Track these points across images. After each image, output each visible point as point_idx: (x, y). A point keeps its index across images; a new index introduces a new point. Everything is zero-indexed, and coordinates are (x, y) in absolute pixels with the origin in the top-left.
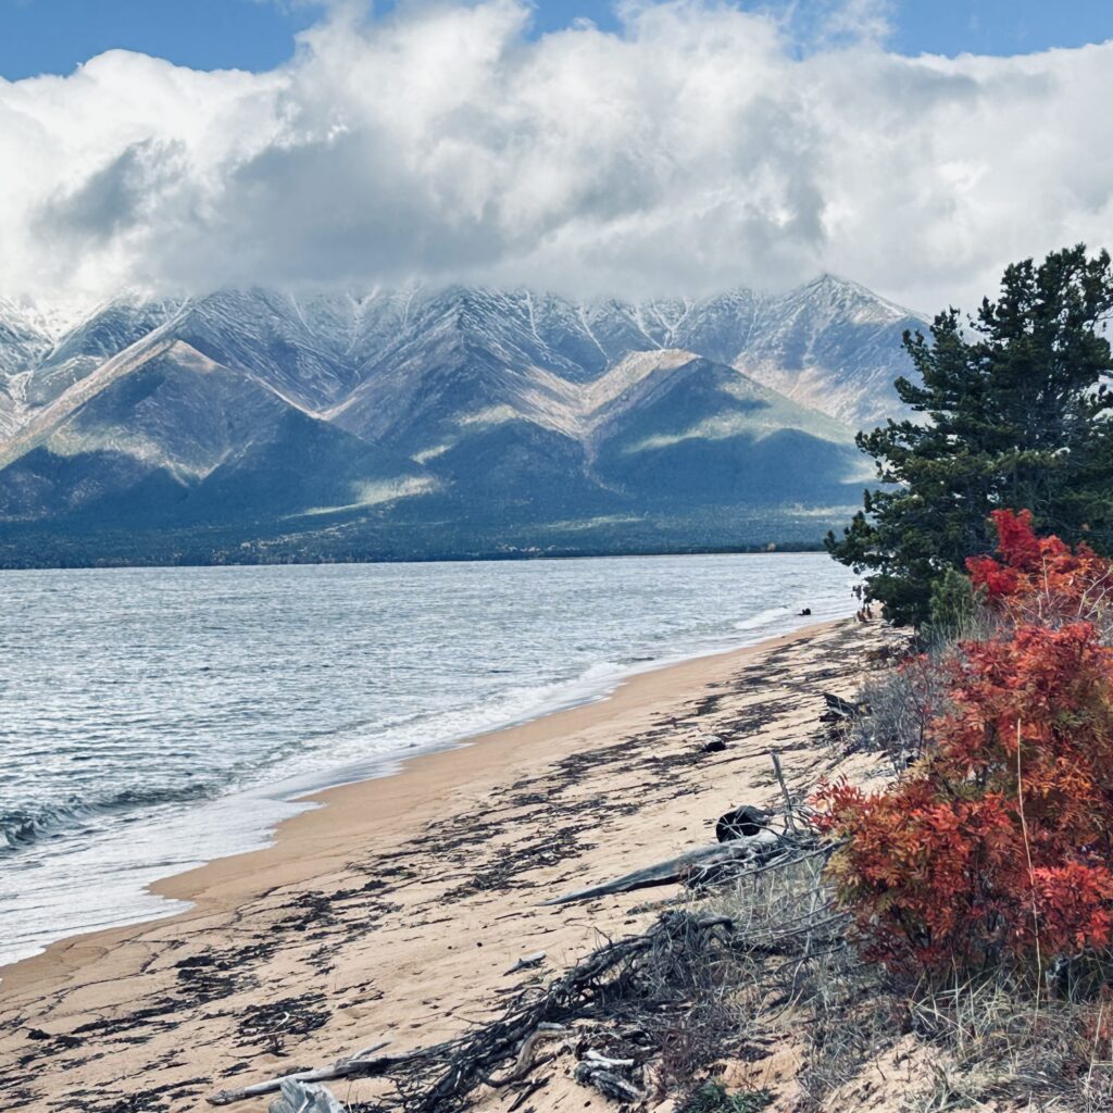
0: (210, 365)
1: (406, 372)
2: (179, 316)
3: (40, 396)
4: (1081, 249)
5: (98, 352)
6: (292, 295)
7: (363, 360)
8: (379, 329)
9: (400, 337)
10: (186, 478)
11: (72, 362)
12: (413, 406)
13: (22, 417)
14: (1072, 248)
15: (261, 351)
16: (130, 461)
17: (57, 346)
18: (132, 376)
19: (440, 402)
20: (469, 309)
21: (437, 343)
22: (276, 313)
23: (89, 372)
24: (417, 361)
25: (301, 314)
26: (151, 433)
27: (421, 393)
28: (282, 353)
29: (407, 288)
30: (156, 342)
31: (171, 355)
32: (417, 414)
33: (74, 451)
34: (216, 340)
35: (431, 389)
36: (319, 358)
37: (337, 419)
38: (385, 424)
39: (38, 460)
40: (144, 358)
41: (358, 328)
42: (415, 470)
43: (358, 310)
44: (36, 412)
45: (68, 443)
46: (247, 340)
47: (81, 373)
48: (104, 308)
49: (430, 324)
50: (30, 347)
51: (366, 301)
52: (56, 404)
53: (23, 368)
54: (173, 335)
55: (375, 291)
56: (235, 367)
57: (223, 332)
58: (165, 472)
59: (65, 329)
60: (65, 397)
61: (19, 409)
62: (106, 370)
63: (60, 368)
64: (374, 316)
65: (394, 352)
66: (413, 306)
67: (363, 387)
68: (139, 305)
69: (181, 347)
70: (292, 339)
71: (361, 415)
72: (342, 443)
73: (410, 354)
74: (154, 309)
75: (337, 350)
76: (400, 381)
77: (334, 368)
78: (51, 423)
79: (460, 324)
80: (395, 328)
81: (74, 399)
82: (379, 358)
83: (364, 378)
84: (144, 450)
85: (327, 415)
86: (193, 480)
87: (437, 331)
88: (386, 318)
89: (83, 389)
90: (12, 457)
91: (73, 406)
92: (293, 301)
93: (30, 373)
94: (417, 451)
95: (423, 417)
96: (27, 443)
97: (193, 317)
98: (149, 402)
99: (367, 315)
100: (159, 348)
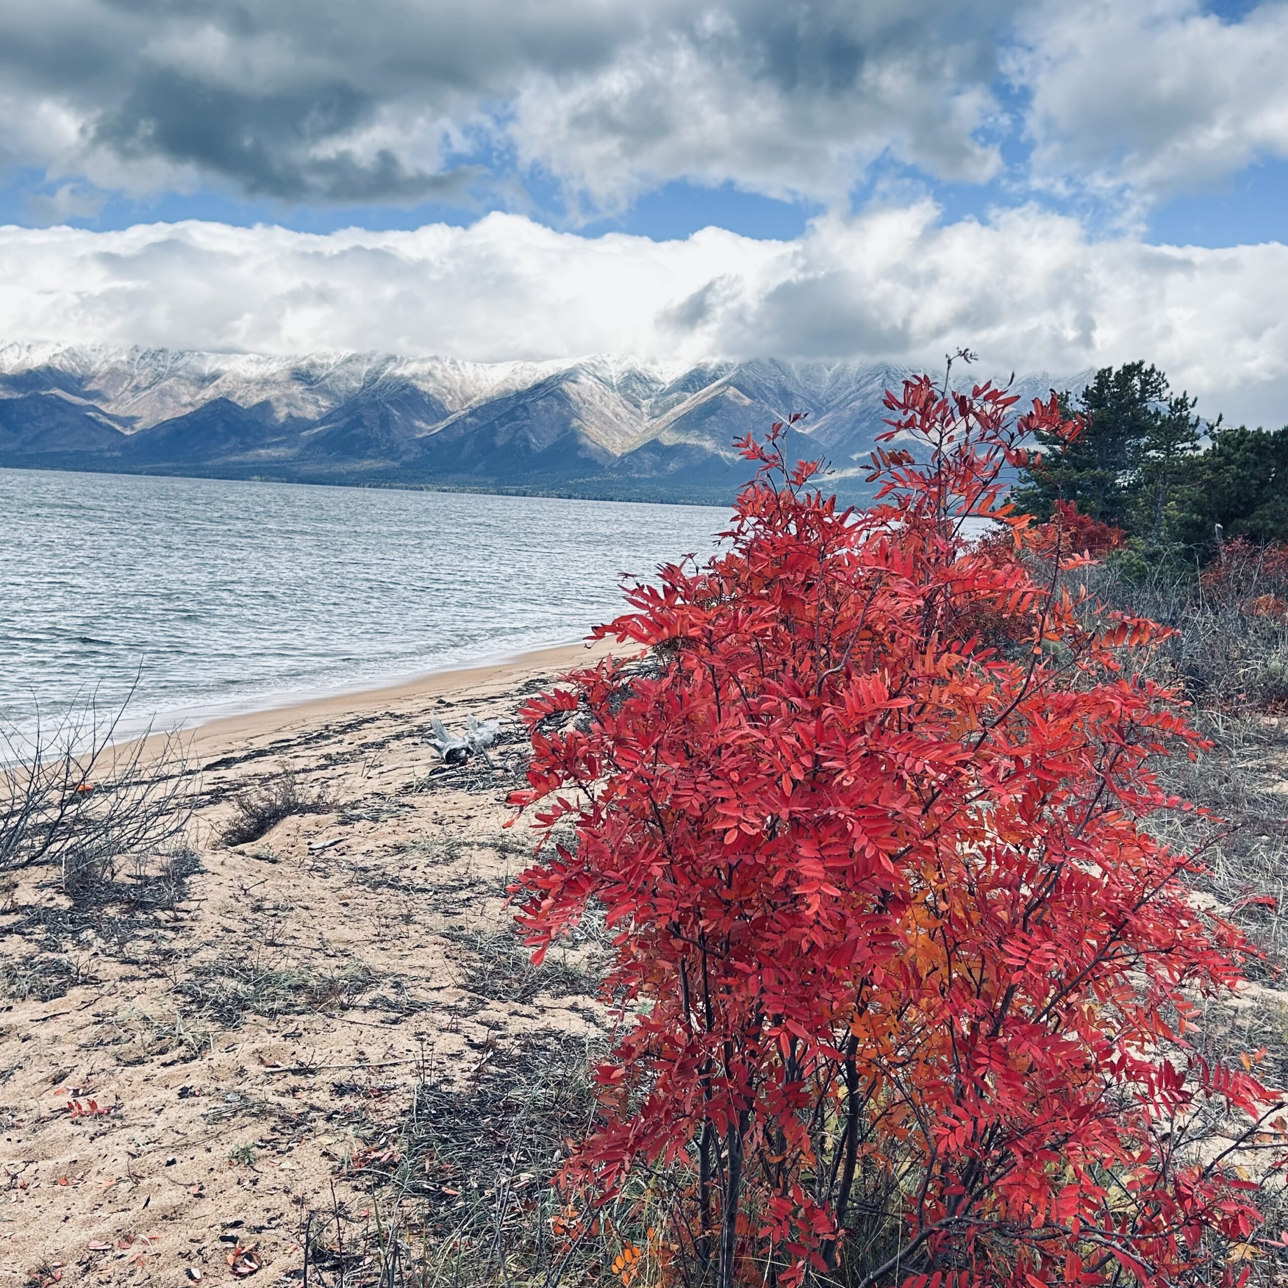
0: (747, 401)
1: (851, 409)
2: (732, 373)
3: (657, 412)
4: (1141, 363)
5: (689, 391)
6: (794, 363)
7: (828, 402)
8: (839, 385)
9: (849, 390)
10: (728, 459)
11: (675, 395)
12: (853, 429)
13: (647, 423)
14: (1137, 362)
15: (774, 394)
16: (700, 449)
17: (668, 386)
18: (705, 404)
19: (869, 427)
20: (889, 376)
21: (870, 394)
22: (784, 374)
23: (683, 401)
24: (857, 403)
25: (797, 376)
26: (713, 434)
27: (859, 421)
28: (785, 395)
29: (856, 363)
30: (719, 387)
31: (726, 394)
32: (855, 432)
33: (672, 443)
34: (750, 387)
35: (864, 420)
36: (805, 400)
37: (811, 433)
38: (837, 437)
39: (654, 446)
40: (712, 395)
41: (826, 384)
42: (852, 464)
43: (828, 374)
44: (654, 420)
45: (669, 439)
46: (767, 388)
47: (679, 401)
48: (693, 368)
49: (866, 384)
50: (654, 386)
51: (832, 370)
52: (665, 417)
53: (649, 397)
54: (728, 383)
55: (838, 363)
56: (759, 402)
57: (755, 383)
58: (718, 456)
59: (673, 377)
60: (669, 413)
61: (646, 418)
62: (691, 401)
63: (668, 398)
64: (836, 378)
65: (846, 398)
66: (858, 374)
67: (828, 416)
68: (712, 367)
69: (732, 391)
70: (791, 388)
71: (825, 431)
72: (813, 446)
73: (853, 400)
74: (720, 368)
75: (815, 396)
76: (847, 414)
77: (812, 405)
78: (662, 427)
79: (883, 384)
80: (848, 385)
81: (674, 414)
82: (836, 401)
83: (828, 410)
84: (708, 445)
85: (807, 431)
86: (732, 461)
87: (870, 388)
88: (843, 379)
89: (680, 409)
90: (641, 443)
91: (674, 418)
92: (793, 368)
93: (653, 400)
94: (853, 453)
95: (858, 435)
96: (648, 437)
97: (739, 374)
98: (713, 418)
99: (833, 377)
100: (720, 390)
